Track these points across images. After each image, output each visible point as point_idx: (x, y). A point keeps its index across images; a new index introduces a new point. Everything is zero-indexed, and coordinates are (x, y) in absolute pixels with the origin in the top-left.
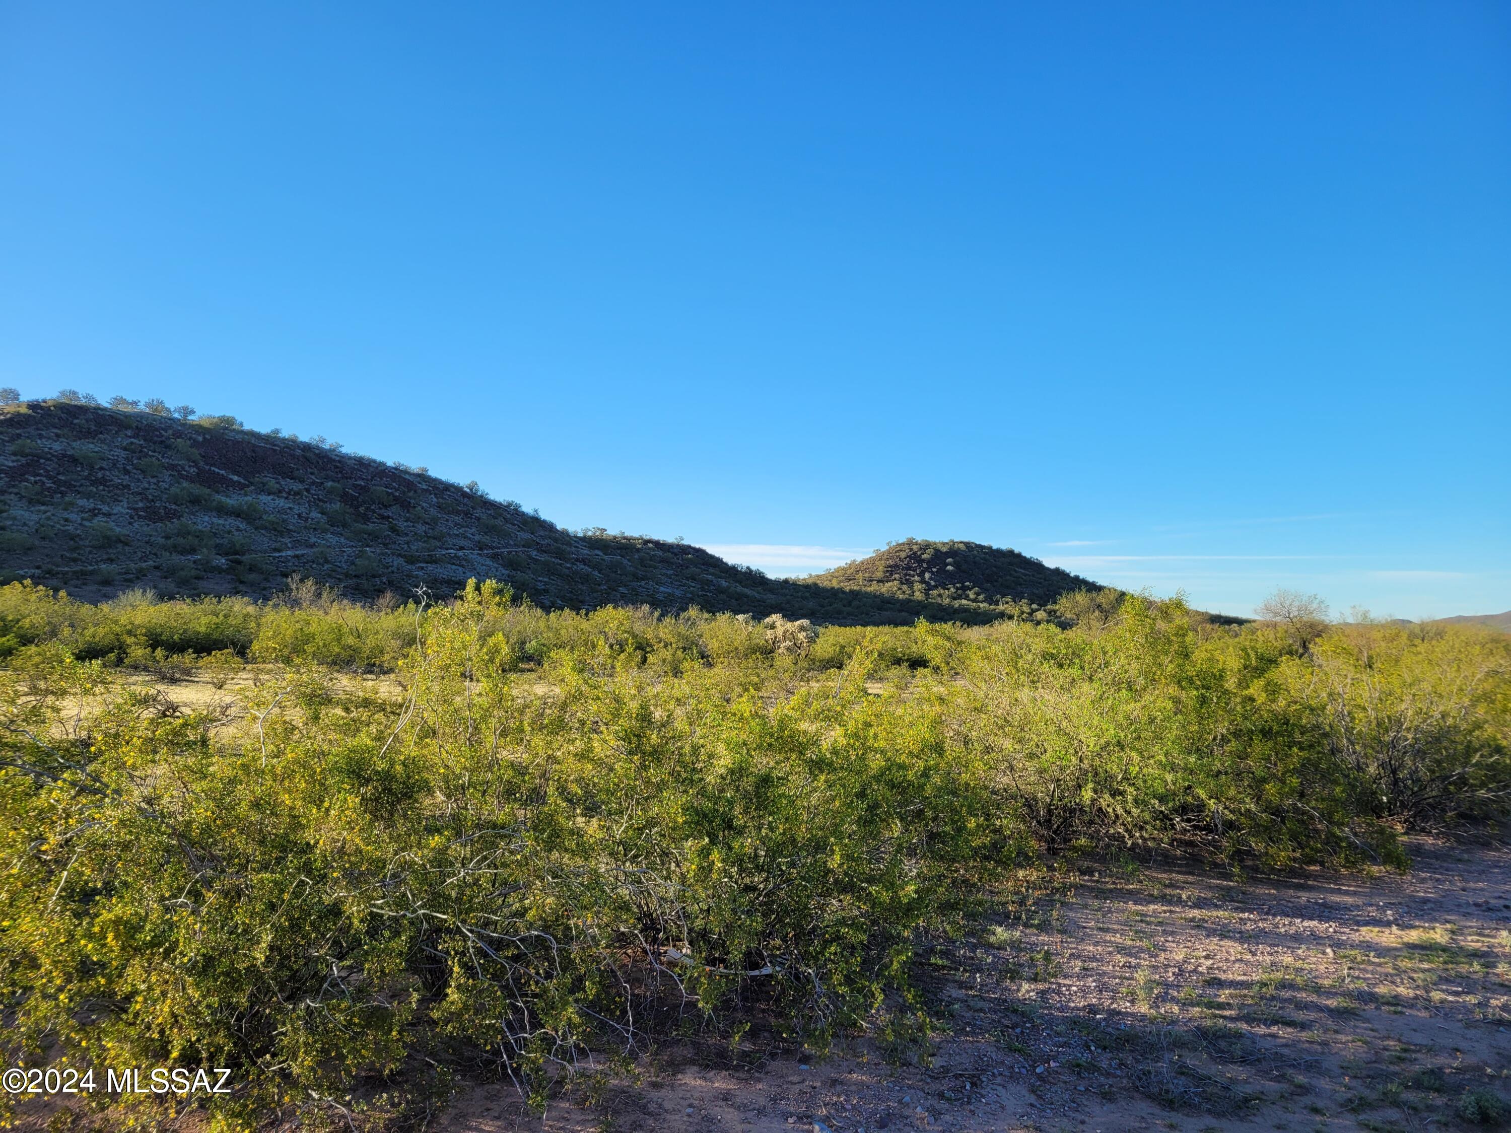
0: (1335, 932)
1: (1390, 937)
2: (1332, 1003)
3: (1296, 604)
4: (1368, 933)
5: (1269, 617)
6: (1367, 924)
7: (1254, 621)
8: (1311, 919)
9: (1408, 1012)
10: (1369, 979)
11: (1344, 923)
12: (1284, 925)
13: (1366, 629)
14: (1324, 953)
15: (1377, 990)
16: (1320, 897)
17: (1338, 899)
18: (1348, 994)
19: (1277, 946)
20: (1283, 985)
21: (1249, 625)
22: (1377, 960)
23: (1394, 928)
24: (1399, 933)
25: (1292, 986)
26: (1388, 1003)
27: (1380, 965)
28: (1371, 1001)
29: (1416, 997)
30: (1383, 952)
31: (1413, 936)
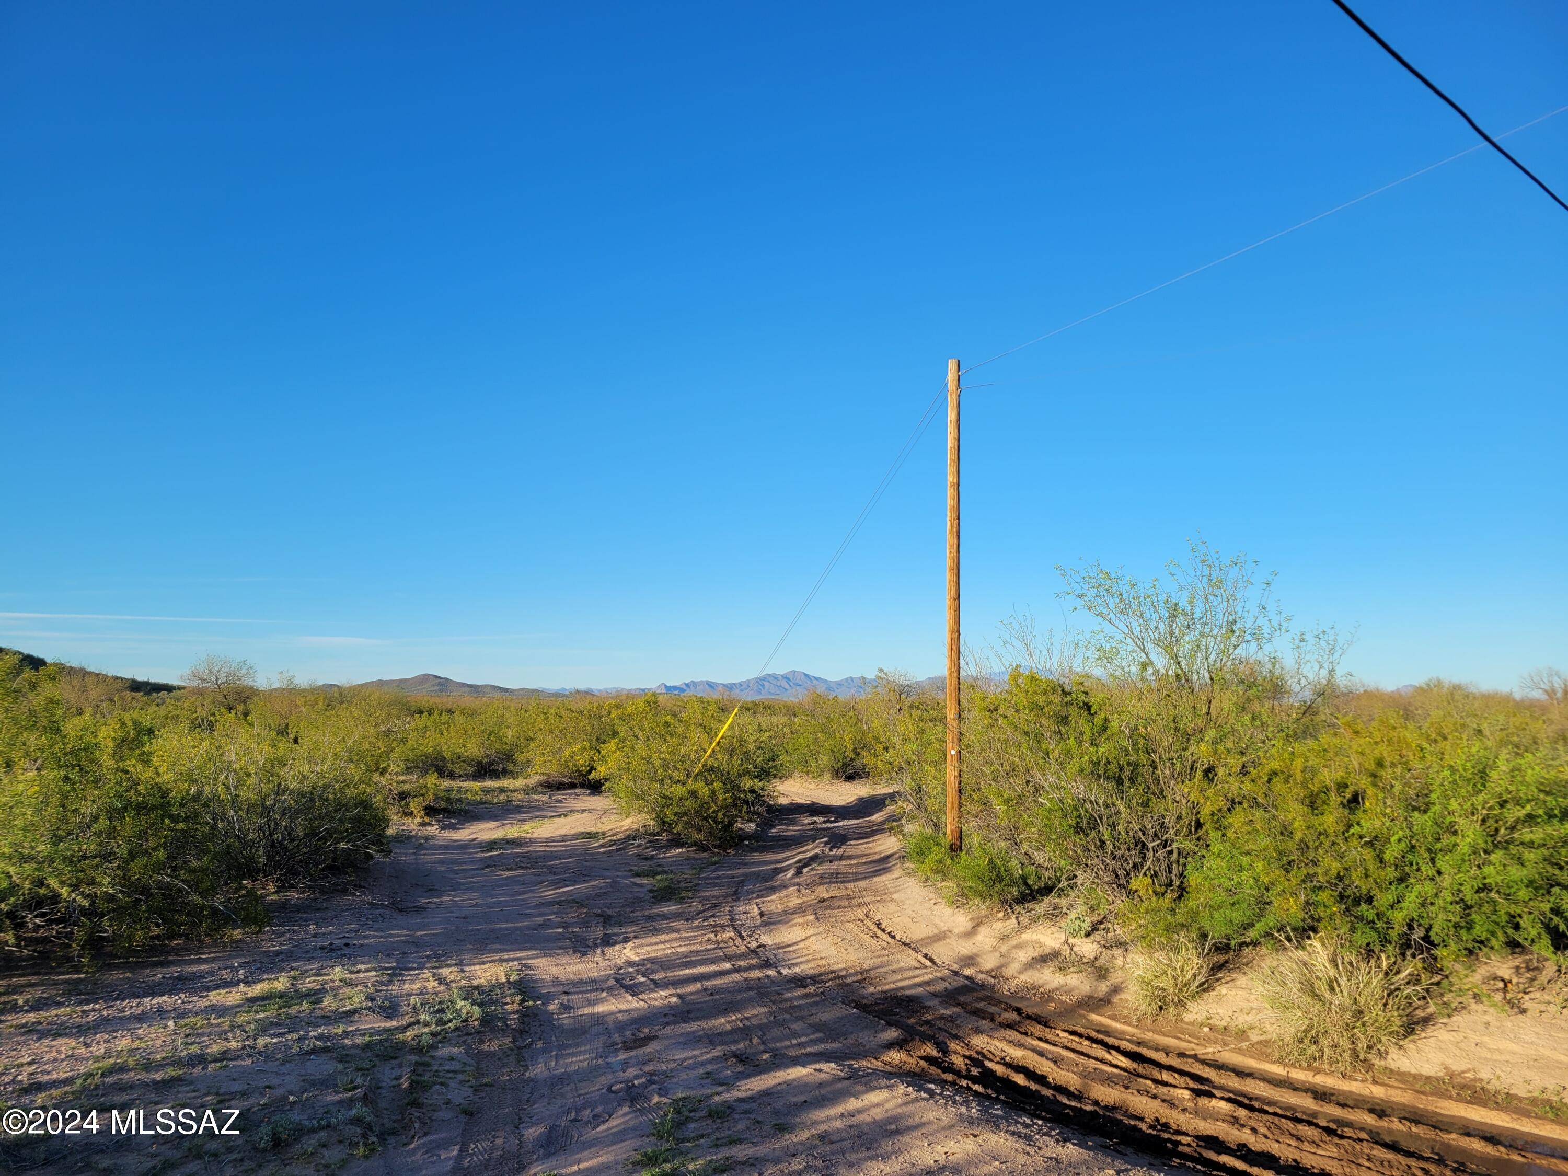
0: (183, 1003)
1: (232, 997)
2: (158, 1076)
3: (225, 670)
4: (216, 997)
5: (195, 683)
6: (218, 987)
7: (184, 688)
8: (162, 995)
9: (232, 1064)
10: (203, 1042)
11: (193, 991)
12: (130, 1006)
13: (291, 693)
14: (165, 1027)
15: (209, 1051)
16: (175, 971)
17: (194, 968)
18: (178, 1063)
19: (117, 1031)
20: (111, 1071)
21: (178, 692)
22: (216, 1021)
23: (242, 985)
24: (245, 989)
25: (122, 1069)
26: (216, 1060)
27: (218, 1025)
28: (200, 1063)
29: (244, 1048)
30: (220, 1011)
31: (258, 989)
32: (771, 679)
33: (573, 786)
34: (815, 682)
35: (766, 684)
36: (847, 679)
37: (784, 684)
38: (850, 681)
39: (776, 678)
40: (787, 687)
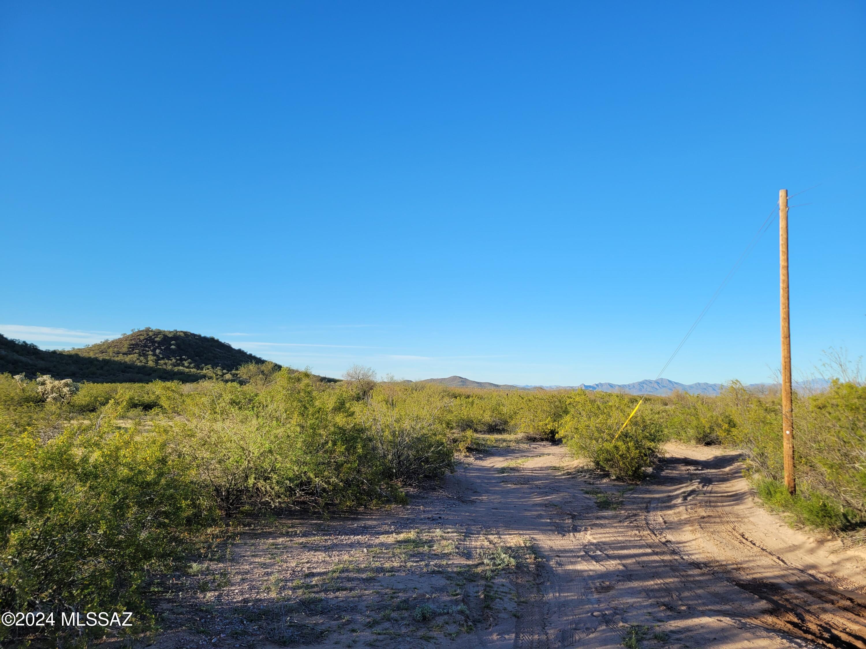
0: (368, 540)
1: (390, 539)
2: (364, 576)
3: (362, 372)
4: (383, 539)
5: (349, 378)
6: (383, 533)
7: (341, 381)
8: (358, 535)
9: (396, 574)
10: (381, 561)
11: (373, 534)
12: (345, 539)
13: (392, 385)
14: (363, 551)
15: (384, 566)
16: (362, 523)
17: (370, 523)
18: (372, 570)
19: (342, 551)
20: (342, 571)
21: (339, 383)
22: (386, 551)
23: (394, 534)
24: (396, 536)
25: (347, 570)
26: (389, 571)
27: (386, 553)
28: (382, 572)
29: (401, 566)
30: (386, 546)
31: (402, 537)
32: (648, 383)
33: (542, 440)
34: (675, 385)
35: (644, 385)
36: (696, 384)
37: (656, 386)
38: (698, 385)
39: (650, 382)
40: (658, 387)
